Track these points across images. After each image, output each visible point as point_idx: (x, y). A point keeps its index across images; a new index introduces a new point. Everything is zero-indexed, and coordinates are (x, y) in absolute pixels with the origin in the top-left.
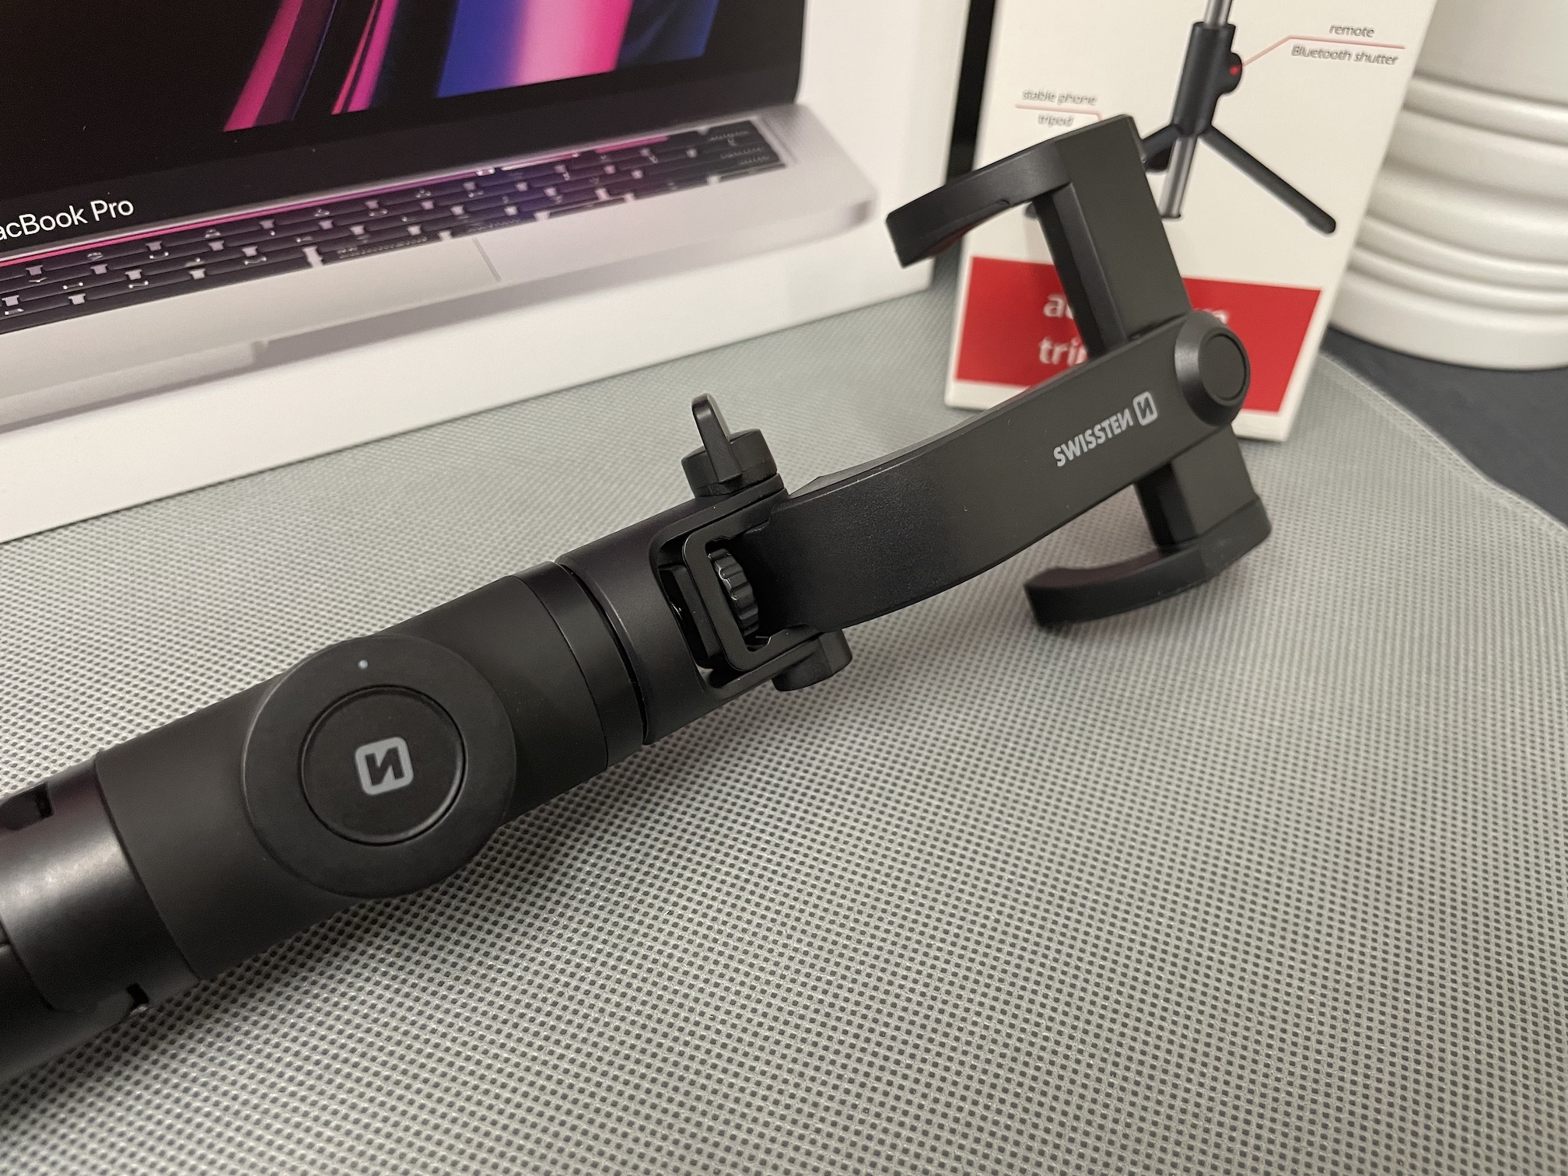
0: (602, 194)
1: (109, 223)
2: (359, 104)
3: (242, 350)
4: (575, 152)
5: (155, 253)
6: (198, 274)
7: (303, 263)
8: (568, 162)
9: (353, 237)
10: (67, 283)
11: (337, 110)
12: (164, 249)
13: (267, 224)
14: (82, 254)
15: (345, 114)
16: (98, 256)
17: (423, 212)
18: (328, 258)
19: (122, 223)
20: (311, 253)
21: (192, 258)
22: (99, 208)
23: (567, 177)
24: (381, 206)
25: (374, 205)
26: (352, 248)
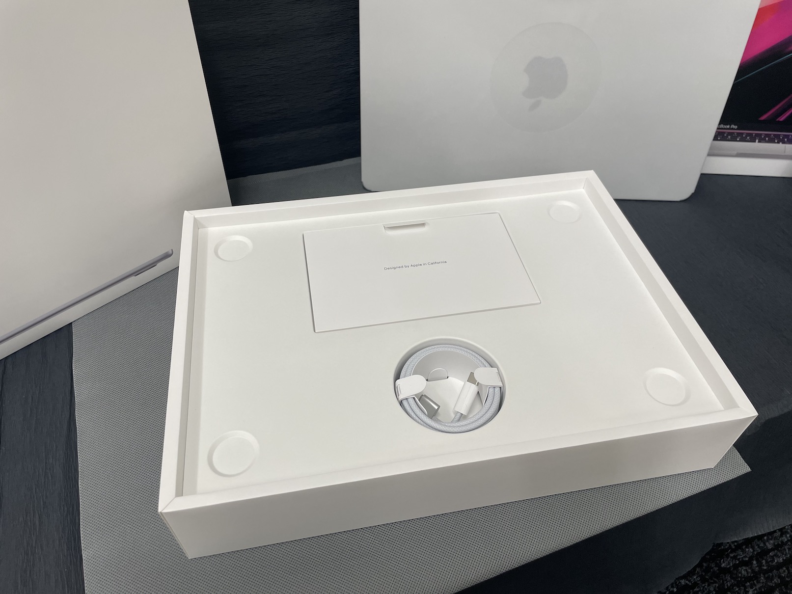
1: (732, 129)
2: (781, 120)
3: (735, 153)
5: (735, 135)
6: (738, 139)
7: (755, 142)
11: (777, 120)
12: (737, 134)
13: (754, 134)
15: (779, 121)
16: (727, 133)
17: (780, 138)
18: (759, 142)
19: (734, 129)
20: (757, 141)
21: (739, 137)
24: (774, 136)
25: (772, 135)
26: (764, 141)
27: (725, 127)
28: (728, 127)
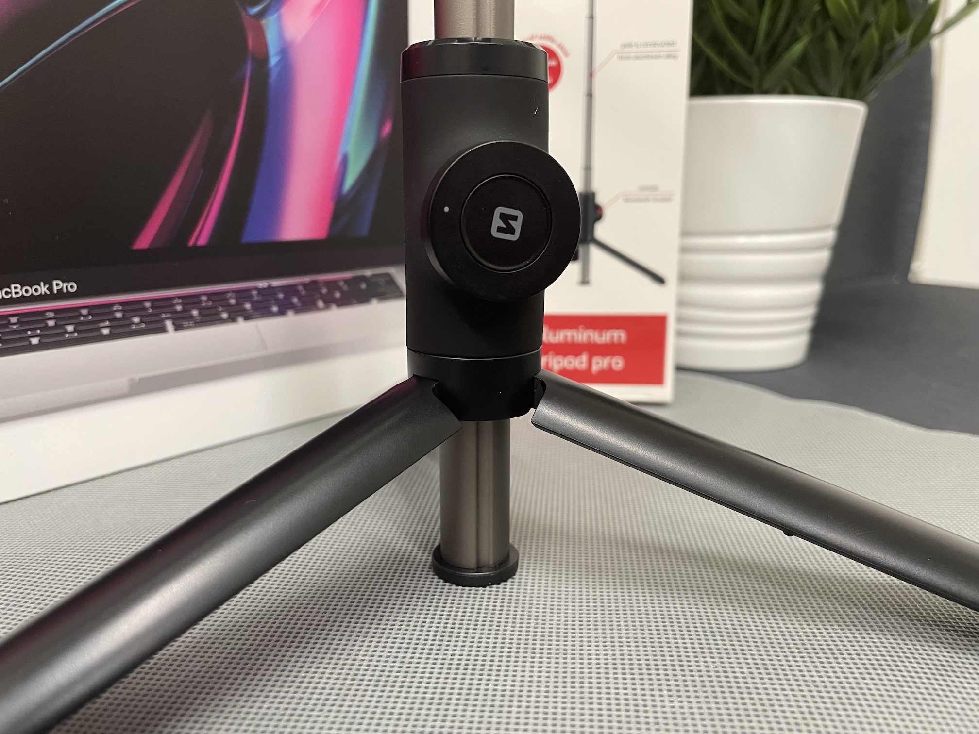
0: (320, 304)
1: (62, 295)
2: (202, 241)
3: (122, 383)
4: (307, 279)
5: (84, 316)
6: (106, 331)
7: (163, 330)
8: (305, 285)
9: (191, 317)
10: (30, 330)
11: (191, 243)
12: (89, 314)
13: (148, 305)
14: (42, 313)
15: (195, 247)
16: (51, 315)
17: (230, 305)
18: (178, 327)
19: (69, 296)
20: (169, 324)
21: (103, 321)
22: (58, 285)
23: (303, 293)
24: (209, 300)
25: (204, 298)
26: (191, 323)
27: (31, 291)
28: (43, 289)
